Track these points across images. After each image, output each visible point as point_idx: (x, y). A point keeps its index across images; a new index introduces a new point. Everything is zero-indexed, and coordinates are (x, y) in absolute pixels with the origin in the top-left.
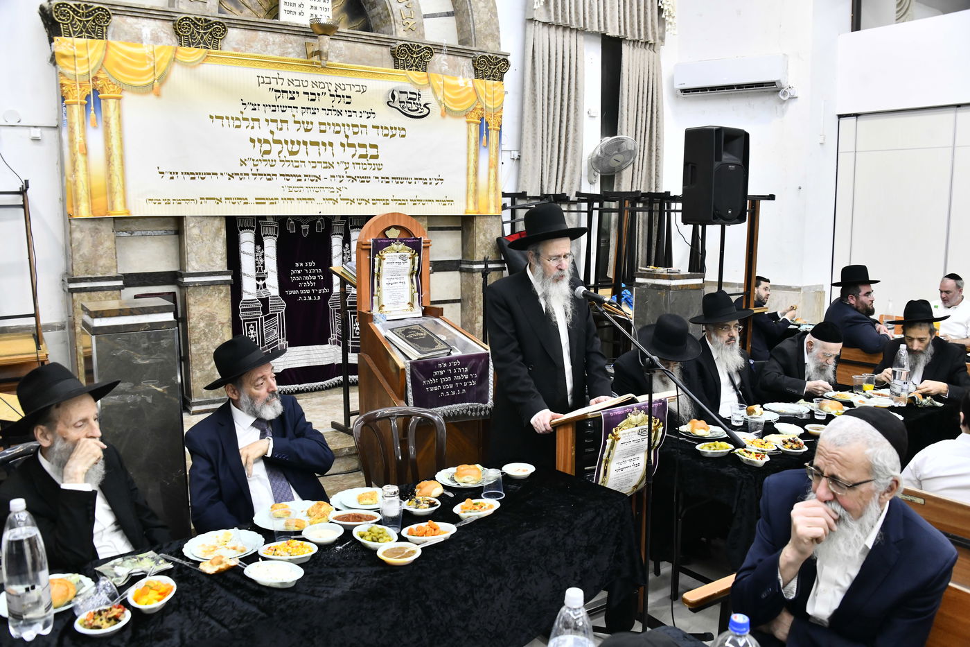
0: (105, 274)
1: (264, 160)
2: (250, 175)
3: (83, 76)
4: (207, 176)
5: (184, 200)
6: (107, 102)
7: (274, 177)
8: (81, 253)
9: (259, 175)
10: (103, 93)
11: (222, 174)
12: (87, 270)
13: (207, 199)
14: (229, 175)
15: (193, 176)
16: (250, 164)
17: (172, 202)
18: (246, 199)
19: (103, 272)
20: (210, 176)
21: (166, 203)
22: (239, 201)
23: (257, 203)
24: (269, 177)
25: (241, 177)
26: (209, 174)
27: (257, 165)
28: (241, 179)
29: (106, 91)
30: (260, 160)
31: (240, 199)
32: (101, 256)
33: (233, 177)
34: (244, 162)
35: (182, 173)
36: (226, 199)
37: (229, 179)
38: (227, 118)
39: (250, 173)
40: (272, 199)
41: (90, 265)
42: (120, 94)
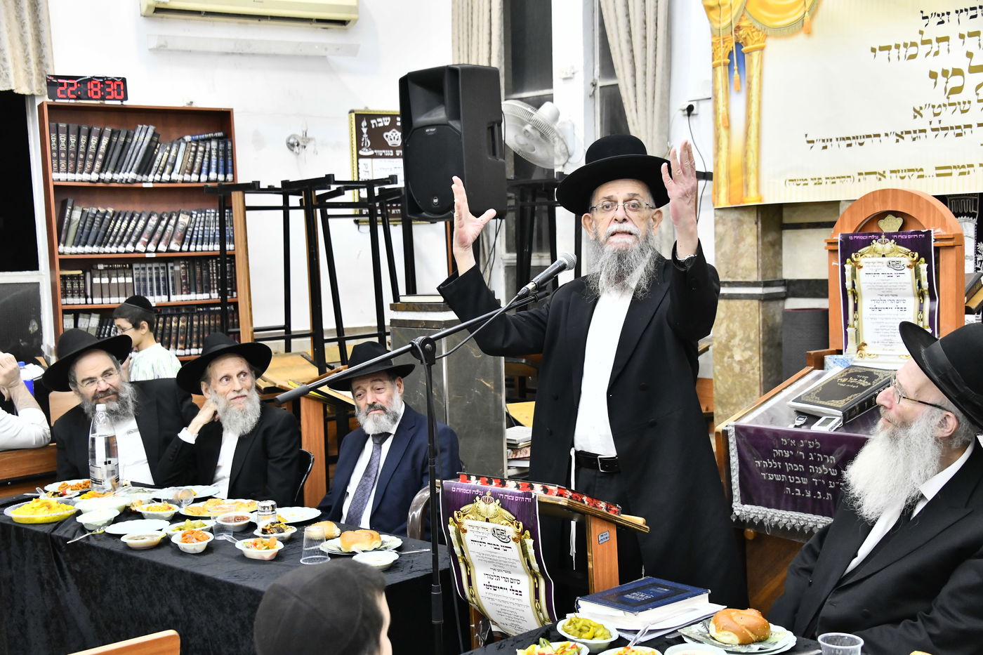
0: (745, 278)
1: (950, 105)
2: (929, 131)
3: (725, 28)
4: (867, 141)
5: (837, 178)
6: (750, 55)
7: (968, 130)
8: (723, 250)
9: (943, 129)
10: (746, 45)
11: (887, 135)
12: (727, 272)
13: (867, 174)
14: (897, 135)
15: (848, 142)
16: (928, 113)
17: (824, 181)
18: (921, 170)
19: (743, 276)
20: (869, 139)
21: (815, 184)
22: (911, 173)
23: (938, 175)
24: (959, 131)
25: (914, 136)
26: (869, 136)
27: (939, 114)
28: (914, 139)
29: (750, 41)
30: (945, 105)
31: (913, 170)
32: (742, 255)
33: (903, 138)
34: (918, 112)
35: (837, 139)
36: (892, 172)
37: (897, 141)
38: (897, 47)
39: (928, 129)
40: (963, 167)
41: (730, 266)
42: (764, 42)
